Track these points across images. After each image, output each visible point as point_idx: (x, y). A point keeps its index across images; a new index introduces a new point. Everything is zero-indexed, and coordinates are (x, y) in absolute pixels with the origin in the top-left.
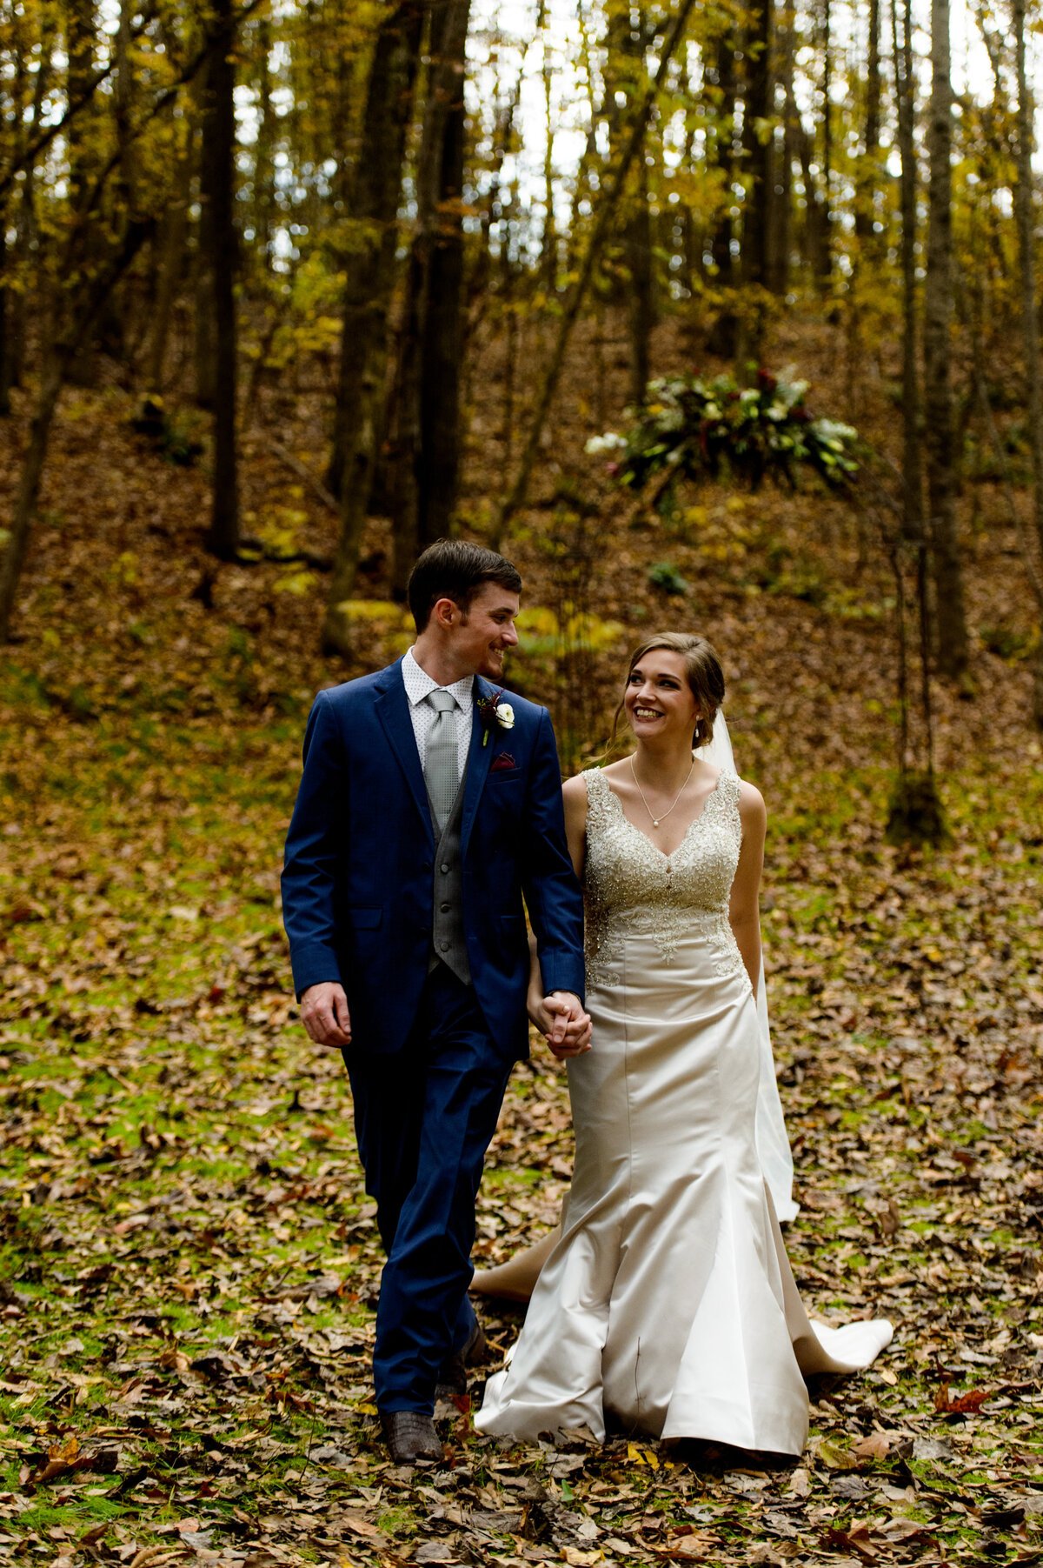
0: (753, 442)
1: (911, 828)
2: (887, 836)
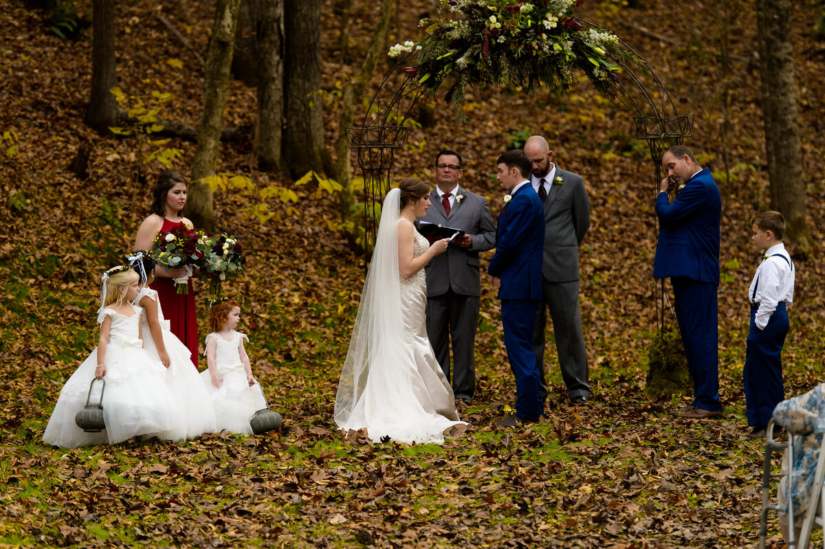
0: (529, 48)
1: (668, 378)
2: (648, 385)
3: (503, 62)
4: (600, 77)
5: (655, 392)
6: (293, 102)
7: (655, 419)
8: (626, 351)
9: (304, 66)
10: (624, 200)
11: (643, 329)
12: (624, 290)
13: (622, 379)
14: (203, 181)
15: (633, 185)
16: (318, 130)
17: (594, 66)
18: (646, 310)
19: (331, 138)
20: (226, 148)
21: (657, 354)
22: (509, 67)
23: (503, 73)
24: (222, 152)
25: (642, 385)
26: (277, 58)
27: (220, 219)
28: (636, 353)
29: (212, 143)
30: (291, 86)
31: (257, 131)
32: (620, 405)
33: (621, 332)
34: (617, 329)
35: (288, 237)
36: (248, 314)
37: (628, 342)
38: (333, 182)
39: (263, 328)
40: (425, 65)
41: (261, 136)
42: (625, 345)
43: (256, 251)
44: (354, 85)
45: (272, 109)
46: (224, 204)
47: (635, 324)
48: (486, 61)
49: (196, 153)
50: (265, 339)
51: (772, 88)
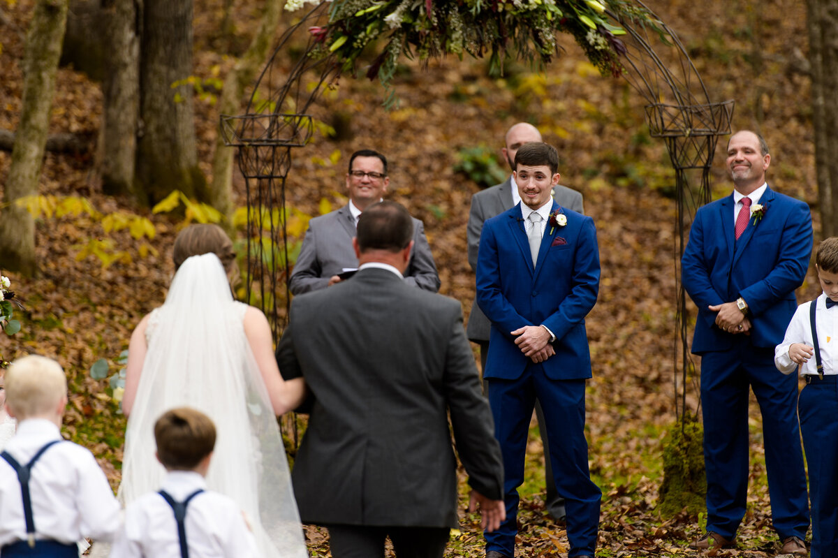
1: (691, 490)
2: (661, 500)
3: (455, 20)
4: (597, 44)
5: (671, 511)
6: (152, 99)
7: (674, 550)
8: (622, 455)
9: (169, 48)
10: (618, 246)
11: (646, 425)
12: (618, 370)
13: (622, 492)
14: (19, 203)
15: (630, 224)
16: (188, 137)
17: (588, 28)
18: (651, 397)
19: (207, 153)
20: (57, 162)
21: (676, 454)
22: (462, 29)
23: (454, 36)
24: (51, 168)
25: (651, 500)
26: (129, 35)
27: (45, 260)
28: (637, 457)
29: (34, 151)
30: (151, 75)
31: (101, 139)
32: (621, 528)
33: (615, 428)
34: (609, 424)
35: (142, 287)
36: (80, 394)
37: (626, 441)
38: (206, 208)
39: (101, 414)
40: (339, 23)
41: (107, 146)
42: (621, 445)
43: (95, 305)
44: (238, 72)
45: (123, 108)
46: (52, 240)
47: (635, 417)
48: (428, 19)
49: (12, 166)
50: (104, 429)
51: (828, 91)
